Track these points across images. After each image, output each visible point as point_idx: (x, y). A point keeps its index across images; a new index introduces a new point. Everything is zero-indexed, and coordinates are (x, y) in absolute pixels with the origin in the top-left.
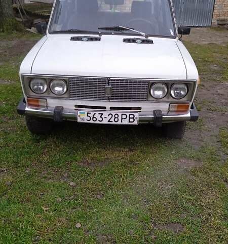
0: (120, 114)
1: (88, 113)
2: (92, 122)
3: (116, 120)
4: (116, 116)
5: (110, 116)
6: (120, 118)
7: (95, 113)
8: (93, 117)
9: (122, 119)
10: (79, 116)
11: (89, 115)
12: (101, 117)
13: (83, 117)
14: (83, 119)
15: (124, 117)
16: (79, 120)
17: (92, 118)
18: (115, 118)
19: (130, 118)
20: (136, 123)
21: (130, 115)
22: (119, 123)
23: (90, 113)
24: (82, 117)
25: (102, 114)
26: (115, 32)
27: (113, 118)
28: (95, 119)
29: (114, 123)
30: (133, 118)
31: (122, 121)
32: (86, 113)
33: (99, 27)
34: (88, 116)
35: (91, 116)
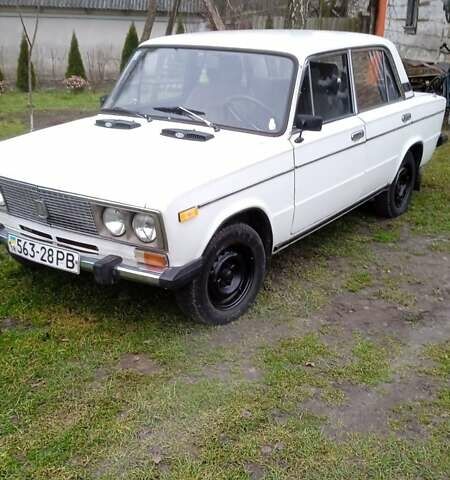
0: (55, 250)
2: (22, 255)
3: (50, 259)
4: (51, 253)
5: (43, 250)
6: (55, 257)
7: (25, 243)
9: (58, 259)
10: (10, 243)
12: (32, 249)
13: (14, 245)
14: (14, 248)
15: (60, 256)
16: (10, 249)
17: (22, 248)
18: (49, 255)
19: (68, 260)
20: (76, 270)
21: (68, 254)
22: (54, 265)
23: (20, 240)
25: (34, 245)
28: (25, 251)
29: (48, 263)
30: (72, 261)
31: (57, 263)
32: (16, 238)
34: (18, 244)
35: (22, 245)
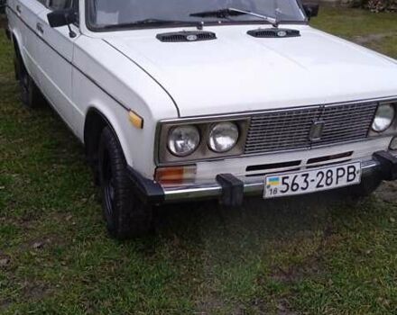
0: (334, 170)
1: (284, 178)
2: (290, 193)
3: (329, 181)
4: (329, 174)
5: (320, 175)
6: (334, 177)
7: (296, 176)
8: (293, 184)
9: (338, 177)
10: (269, 187)
11: (286, 181)
12: (305, 181)
13: (275, 187)
14: (276, 191)
15: (341, 173)
16: (268, 195)
17: (290, 185)
18: (328, 177)
19: (349, 173)
20: (357, 180)
21: (349, 167)
22: (333, 186)
23: (287, 178)
24: (273, 187)
25: (307, 175)
26: (224, 20)
27: (325, 178)
28: (295, 187)
29: (325, 187)
30: (353, 173)
31: (337, 183)
32: (281, 177)
33: (193, 13)
34: (283, 183)
35: (289, 181)
